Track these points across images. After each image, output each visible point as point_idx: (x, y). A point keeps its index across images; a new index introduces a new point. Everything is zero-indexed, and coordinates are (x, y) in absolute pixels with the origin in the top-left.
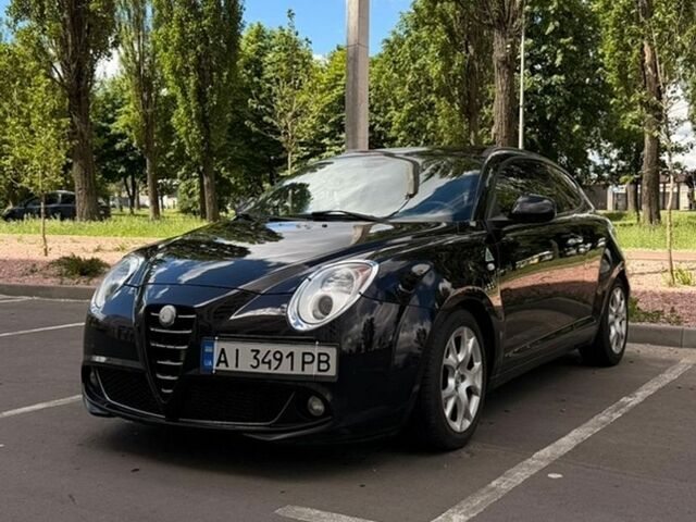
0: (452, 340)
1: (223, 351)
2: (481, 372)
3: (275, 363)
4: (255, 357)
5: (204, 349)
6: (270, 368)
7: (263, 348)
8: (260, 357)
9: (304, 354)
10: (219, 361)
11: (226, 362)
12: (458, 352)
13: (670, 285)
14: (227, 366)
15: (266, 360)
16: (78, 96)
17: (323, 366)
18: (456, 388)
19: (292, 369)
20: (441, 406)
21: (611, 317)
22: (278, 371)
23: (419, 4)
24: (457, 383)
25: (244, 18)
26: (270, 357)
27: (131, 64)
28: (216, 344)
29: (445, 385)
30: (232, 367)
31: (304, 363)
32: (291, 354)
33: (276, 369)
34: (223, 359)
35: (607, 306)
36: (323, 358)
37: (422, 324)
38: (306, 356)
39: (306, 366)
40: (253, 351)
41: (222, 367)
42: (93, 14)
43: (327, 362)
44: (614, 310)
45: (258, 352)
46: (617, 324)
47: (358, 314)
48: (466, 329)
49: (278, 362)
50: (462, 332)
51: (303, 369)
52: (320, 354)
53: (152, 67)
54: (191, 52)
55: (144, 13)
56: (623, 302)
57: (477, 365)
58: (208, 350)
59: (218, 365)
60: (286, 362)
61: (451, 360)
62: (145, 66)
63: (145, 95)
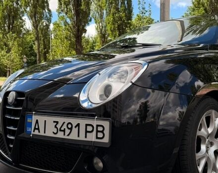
0: (204, 118)
1: (37, 122)
3: (67, 131)
4: (56, 127)
5: (27, 120)
6: (64, 134)
7: (61, 120)
8: (59, 126)
9: (87, 125)
10: (35, 129)
11: (38, 129)
12: (208, 127)
14: (39, 132)
15: (62, 129)
16: (78, 37)
17: (100, 135)
18: (207, 151)
19: (79, 136)
20: (195, 165)
22: (70, 137)
23: (194, 1)
24: (207, 148)
25: (133, 11)
26: (65, 127)
27: (99, 30)
28: (33, 116)
29: (199, 149)
30: (42, 133)
31: (87, 132)
32: (78, 125)
33: (68, 135)
34: (37, 127)
36: (100, 129)
37: (182, 108)
38: (88, 127)
39: (88, 134)
40: (54, 122)
41: (36, 132)
42: (82, 10)
43: (102, 132)
45: (57, 122)
47: (135, 98)
48: (213, 112)
49: (70, 131)
50: (211, 113)
51: (86, 137)
52: (98, 126)
53: (105, 31)
54: (117, 24)
55: (103, 13)
58: (29, 120)
59: (34, 131)
60: (75, 130)
61: (203, 132)
62: (103, 30)
63: (103, 39)
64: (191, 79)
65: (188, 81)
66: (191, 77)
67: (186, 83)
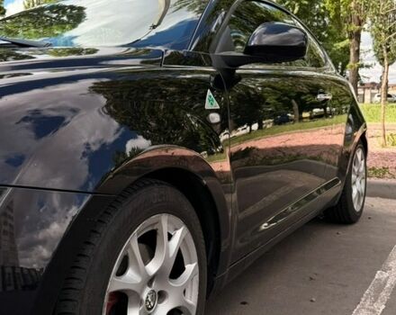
2: (197, 278)
13: (383, 146)
21: (353, 177)
35: (351, 167)
44: (356, 170)
46: (358, 183)
48: (165, 218)
56: (363, 162)
57: (190, 268)
64: (117, 136)
65: (111, 139)
66: (118, 130)
67: (104, 145)
